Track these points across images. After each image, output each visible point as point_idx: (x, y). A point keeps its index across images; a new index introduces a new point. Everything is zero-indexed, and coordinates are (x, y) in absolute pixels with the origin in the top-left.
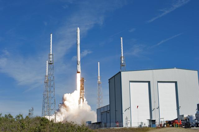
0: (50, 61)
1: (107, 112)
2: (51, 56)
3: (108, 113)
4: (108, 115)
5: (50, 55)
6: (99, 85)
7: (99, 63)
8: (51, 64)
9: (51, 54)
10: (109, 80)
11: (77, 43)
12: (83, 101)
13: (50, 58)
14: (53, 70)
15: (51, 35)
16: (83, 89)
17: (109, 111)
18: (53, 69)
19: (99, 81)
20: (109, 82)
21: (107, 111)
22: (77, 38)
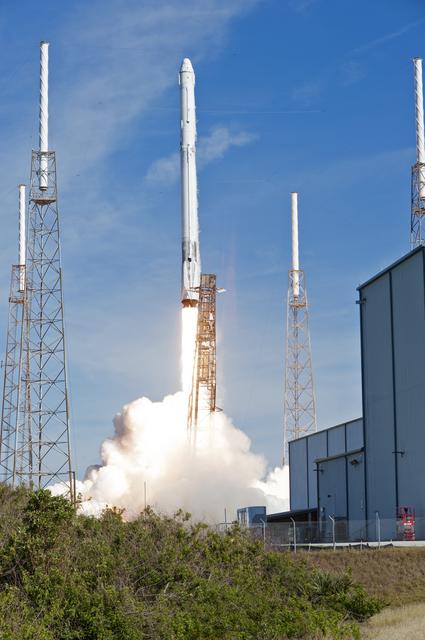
0: (41, 189)
1: (351, 459)
2: (45, 164)
3: (355, 463)
4: (356, 473)
5: (40, 154)
6: (295, 314)
7: (295, 197)
8: (44, 202)
9: (45, 148)
10: (361, 289)
11: (181, 144)
12: (213, 397)
13: (39, 173)
14: (54, 235)
15: (45, 48)
16: (213, 334)
17: (361, 455)
18: (55, 229)
19: (297, 292)
20: (362, 302)
21: (346, 456)
22: (181, 118)
